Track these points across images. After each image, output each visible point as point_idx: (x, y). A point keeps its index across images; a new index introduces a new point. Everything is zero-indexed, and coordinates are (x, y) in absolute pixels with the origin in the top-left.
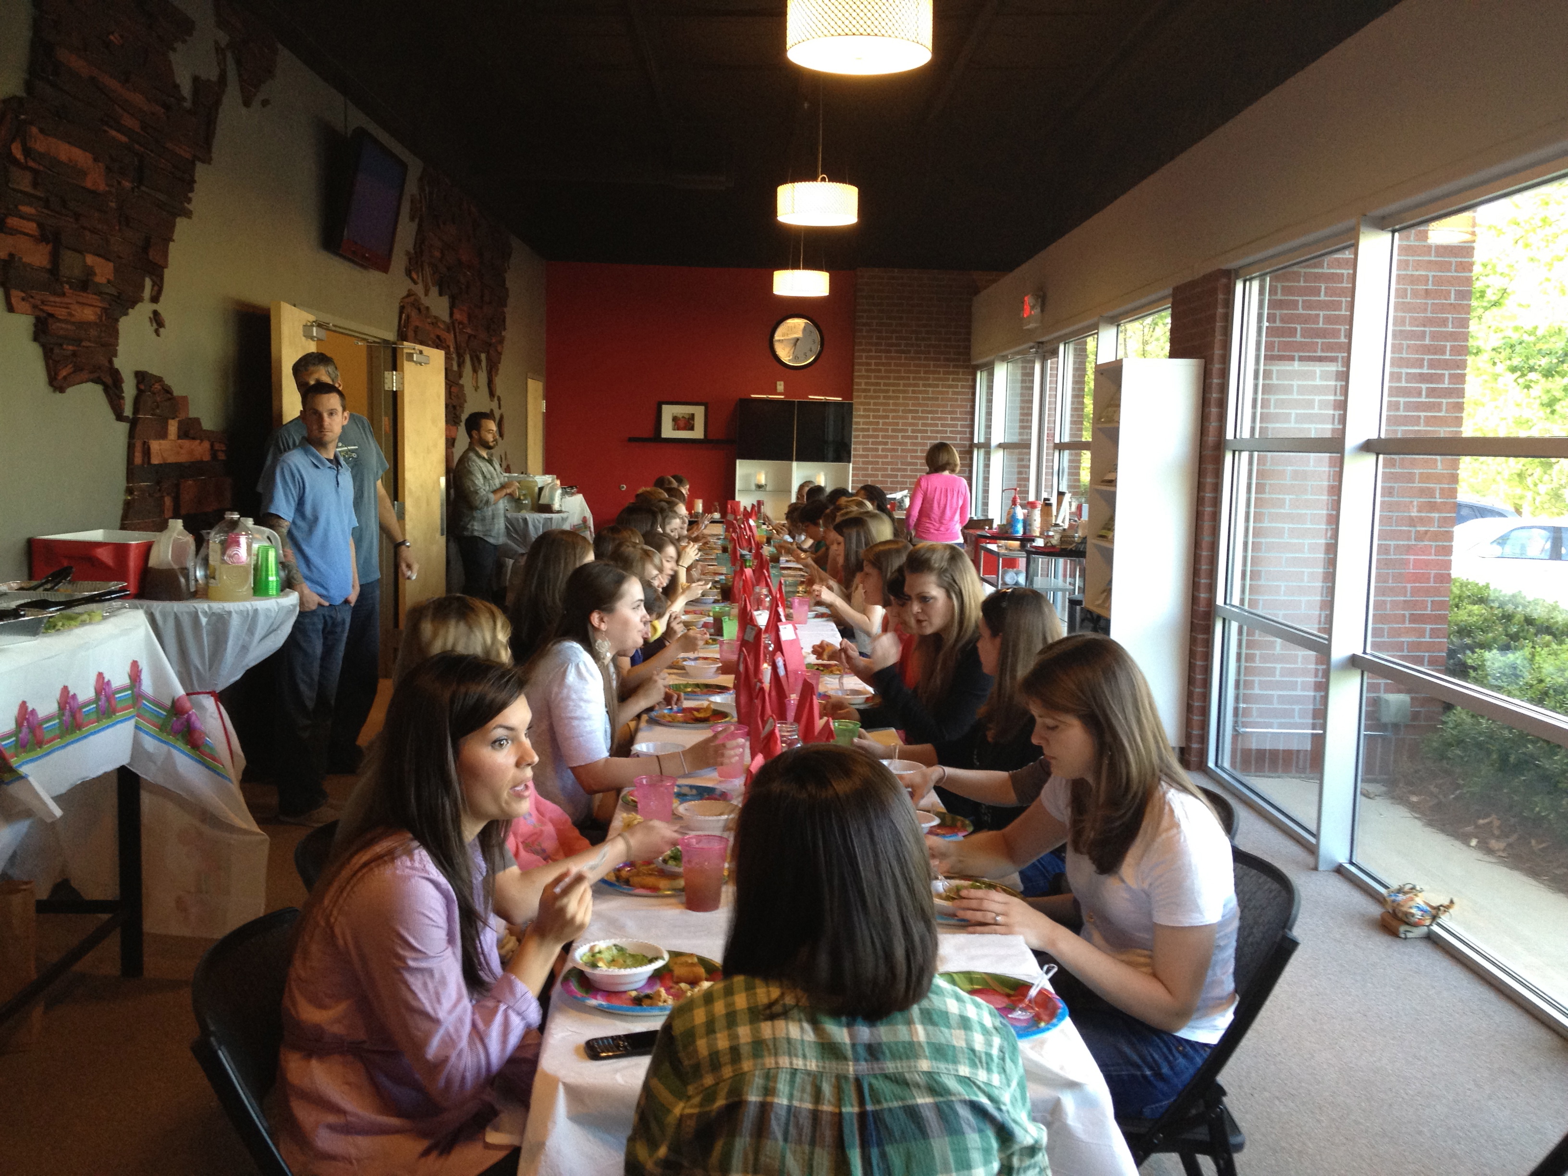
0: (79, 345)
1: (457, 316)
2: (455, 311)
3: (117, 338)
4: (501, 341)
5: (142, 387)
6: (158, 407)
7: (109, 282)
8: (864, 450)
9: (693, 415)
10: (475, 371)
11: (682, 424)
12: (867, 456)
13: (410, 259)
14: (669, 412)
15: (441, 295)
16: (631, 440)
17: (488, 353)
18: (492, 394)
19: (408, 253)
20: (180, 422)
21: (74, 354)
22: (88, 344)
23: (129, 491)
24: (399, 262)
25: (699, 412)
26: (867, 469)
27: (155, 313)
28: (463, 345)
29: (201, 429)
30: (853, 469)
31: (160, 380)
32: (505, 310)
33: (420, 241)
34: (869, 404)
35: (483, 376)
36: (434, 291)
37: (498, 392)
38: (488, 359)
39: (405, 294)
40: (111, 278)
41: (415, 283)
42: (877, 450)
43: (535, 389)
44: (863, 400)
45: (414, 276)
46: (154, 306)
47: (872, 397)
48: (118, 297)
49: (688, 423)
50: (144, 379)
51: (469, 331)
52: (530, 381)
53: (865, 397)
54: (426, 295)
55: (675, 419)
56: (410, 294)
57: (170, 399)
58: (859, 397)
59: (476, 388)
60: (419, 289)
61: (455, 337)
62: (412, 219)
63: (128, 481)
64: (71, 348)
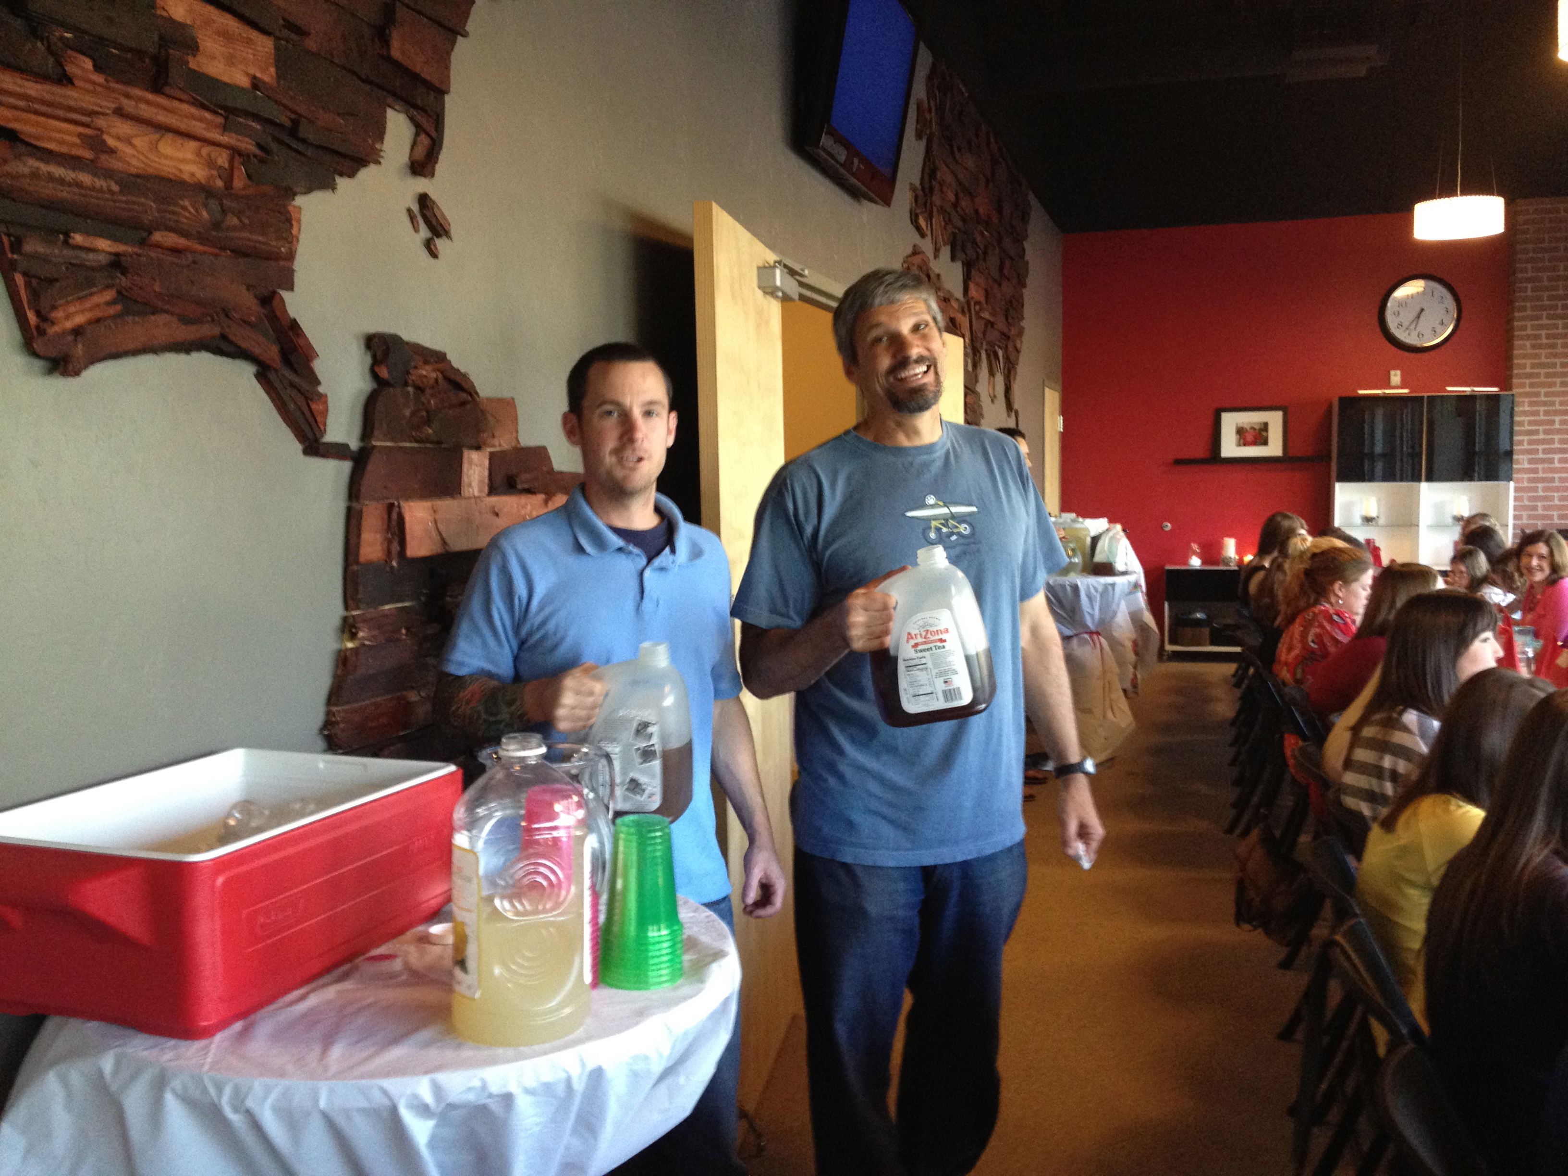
0: (143, 243)
1: (974, 292)
2: (972, 286)
3: (291, 240)
4: (1021, 333)
5: (384, 373)
6: (428, 422)
7: (256, 85)
8: (1530, 461)
9: (1266, 425)
10: (992, 373)
11: (1250, 438)
12: (1536, 471)
13: (916, 198)
14: (1230, 422)
15: (953, 258)
16: (1178, 462)
17: (1006, 349)
18: (1009, 406)
19: (913, 188)
20: (492, 456)
21: (117, 263)
22: (172, 239)
23: (348, 628)
24: (903, 197)
25: (1275, 420)
26: (1535, 489)
27: (424, 200)
28: (980, 335)
29: (551, 471)
30: (1517, 490)
31: (439, 358)
32: (1024, 291)
33: (929, 171)
34: (1537, 395)
35: (1000, 379)
36: (946, 251)
37: (1016, 406)
38: (1007, 358)
39: (909, 250)
40: (268, 76)
41: (923, 235)
42: (1551, 461)
43: (1052, 399)
44: (1527, 389)
45: (922, 222)
46: (421, 185)
47: (1542, 385)
48: (293, 131)
49: (1260, 436)
50: (386, 353)
51: (986, 315)
52: (1047, 390)
53: (1532, 385)
54: (936, 256)
55: (1240, 431)
56: (916, 252)
57: (463, 404)
58: (1522, 385)
59: (993, 399)
60: (927, 246)
61: (971, 322)
62: (919, 136)
63: (347, 607)
64: (103, 244)
